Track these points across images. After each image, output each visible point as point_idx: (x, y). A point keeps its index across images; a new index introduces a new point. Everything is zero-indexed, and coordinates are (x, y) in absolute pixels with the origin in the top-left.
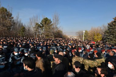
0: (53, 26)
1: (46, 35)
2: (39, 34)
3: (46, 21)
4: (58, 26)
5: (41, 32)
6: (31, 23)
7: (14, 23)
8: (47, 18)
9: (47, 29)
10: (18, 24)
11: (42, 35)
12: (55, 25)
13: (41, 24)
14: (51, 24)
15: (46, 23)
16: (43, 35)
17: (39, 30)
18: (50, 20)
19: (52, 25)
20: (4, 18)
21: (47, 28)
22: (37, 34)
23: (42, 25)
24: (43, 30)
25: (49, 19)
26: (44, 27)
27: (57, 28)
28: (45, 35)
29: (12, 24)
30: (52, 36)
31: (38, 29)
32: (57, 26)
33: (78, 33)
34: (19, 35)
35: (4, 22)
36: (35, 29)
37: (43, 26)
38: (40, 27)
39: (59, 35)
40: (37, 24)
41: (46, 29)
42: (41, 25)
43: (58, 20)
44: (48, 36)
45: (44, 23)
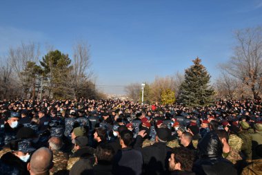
0: (73, 72)
1: (55, 94)
2: (36, 89)
3: (56, 59)
4: (87, 72)
5: (42, 85)
6: (14, 61)
8: (58, 52)
9: (59, 79)
11: (43, 92)
12: (79, 69)
13: (43, 64)
14: (69, 65)
15: (55, 63)
16: (48, 91)
17: (37, 81)
18: (66, 58)
19: (71, 68)
21: (60, 75)
22: (30, 90)
23: (47, 67)
24: (46, 80)
25: (65, 54)
26: (50, 74)
27: (83, 76)
28: (52, 93)
30: (69, 94)
31: (34, 77)
32: (84, 73)
33: (129, 88)
36: (24, 77)
37: (48, 70)
38: (41, 72)
39: (87, 92)
40: (31, 65)
41: (56, 77)
42: (43, 68)
44: (60, 95)
45: (50, 63)
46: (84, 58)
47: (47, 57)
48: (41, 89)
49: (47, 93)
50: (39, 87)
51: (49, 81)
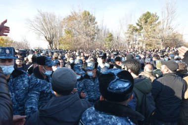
0: (160, 27)
1: (146, 45)
2: (134, 42)
3: (148, 18)
4: (173, 24)
5: (138, 39)
6: (122, 26)
7: (99, 30)
8: (148, 13)
9: (149, 33)
10: (103, 31)
11: (139, 44)
12: (166, 23)
13: (138, 25)
14: (157, 21)
15: (146, 22)
16: (142, 43)
17: (135, 37)
19: (159, 23)
20: (87, 25)
21: (150, 30)
22: (131, 43)
23: (140, 26)
24: (140, 35)
25: (154, 13)
26: (142, 31)
27: (170, 28)
28: (144, 44)
29: (96, 31)
31: (133, 34)
32: (171, 25)
34: (105, 46)
35: (87, 30)
36: (127, 35)
37: (141, 28)
39: (174, 42)
40: (130, 26)
41: (147, 32)
42: (138, 27)
43: (173, 12)
44: (150, 45)
45: (142, 22)
46: (171, 12)
47: (140, 19)
48: (137, 42)
49: (141, 45)
50: (136, 40)
51: (142, 35)
